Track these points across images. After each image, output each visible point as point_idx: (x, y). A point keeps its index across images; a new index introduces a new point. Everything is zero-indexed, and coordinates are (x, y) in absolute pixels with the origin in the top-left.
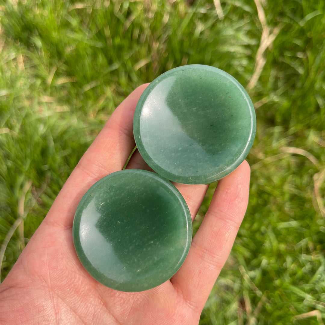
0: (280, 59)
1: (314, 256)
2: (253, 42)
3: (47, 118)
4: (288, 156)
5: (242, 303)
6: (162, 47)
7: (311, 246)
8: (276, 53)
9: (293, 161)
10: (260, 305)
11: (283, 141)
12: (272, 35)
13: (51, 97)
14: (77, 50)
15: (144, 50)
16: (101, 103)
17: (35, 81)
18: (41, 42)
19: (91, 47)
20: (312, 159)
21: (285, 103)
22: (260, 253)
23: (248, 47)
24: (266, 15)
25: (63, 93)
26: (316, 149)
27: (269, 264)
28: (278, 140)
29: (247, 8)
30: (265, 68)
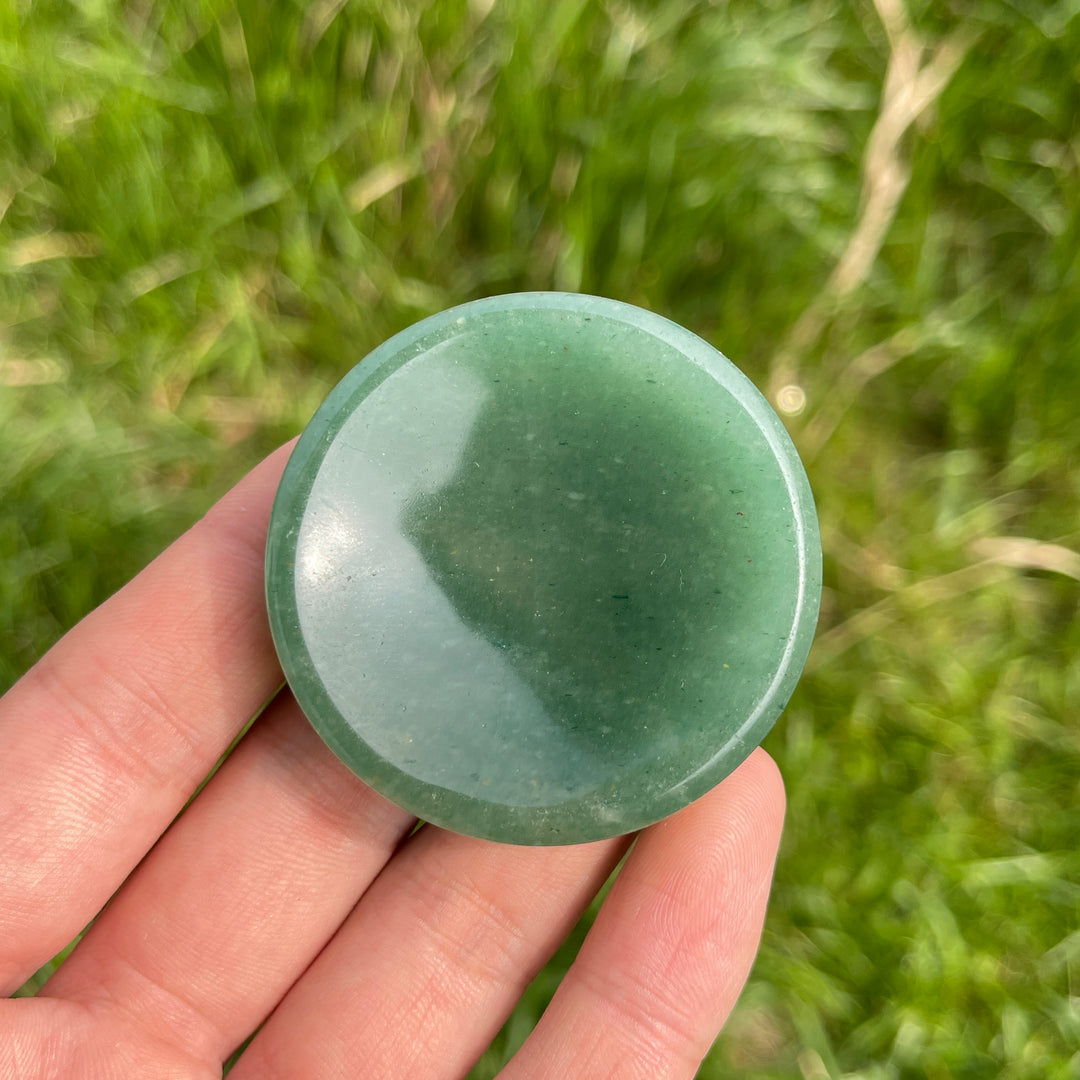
0: (969, 173)
2: (851, 99)
4: (1005, 575)
6: (467, 112)
8: (950, 148)
9: (1026, 598)
11: (985, 515)
12: (929, 71)
14: (100, 122)
15: (390, 125)
16: (206, 347)
19: (164, 110)
21: (989, 355)
22: (888, 995)
23: (830, 116)
25: (38, 306)
27: (928, 1042)
28: (962, 507)
30: (904, 211)
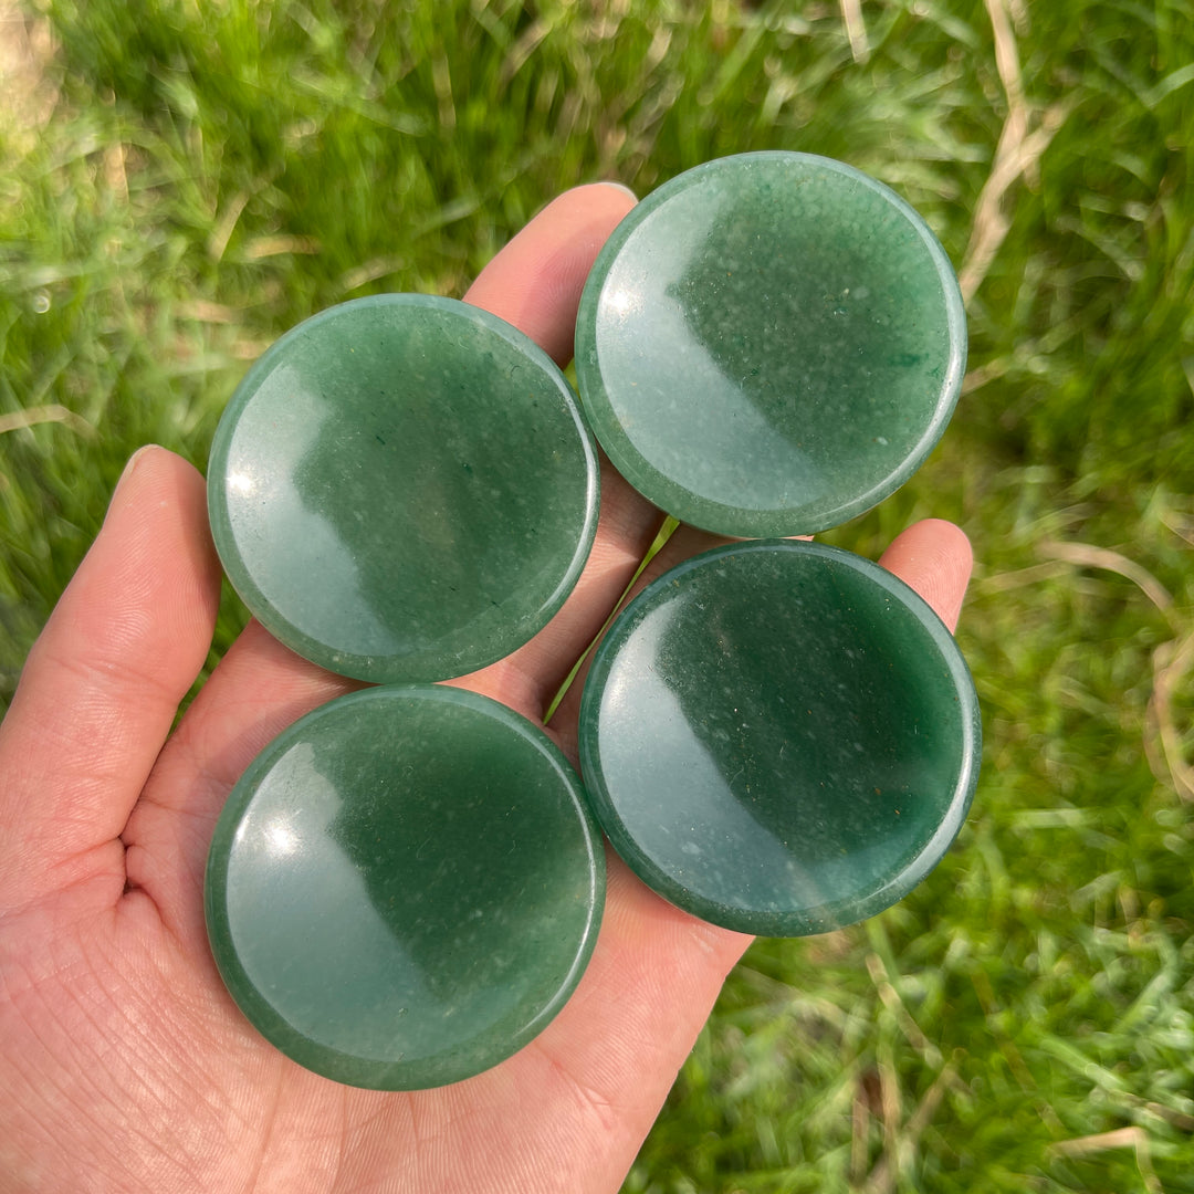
0: (1062, 223)
1: (1135, 938)
2: (969, 154)
3: (203, 379)
4: (1067, 572)
5: (870, 1087)
6: (636, 147)
7: (1126, 899)
8: (1050, 200)
9: (1083, 590)
10: (932, 1096)
11: (1053, 520)
12: (1038, 133)
13: (221, 306)
14: (325, 137)
15: (570, 155)
17: (163, 242)
18: (198, 102)
19: (378, 130)
20: (1152, 588)
21: (1070, 385)
22: (945, 913)
23: (948, 169)
24: (1023, 60)
25: (268, 292)
26: (1169, 556)
27: (971, 955)
28: (1035, 514)
29: (956, 29)
30: (1004, 251)
